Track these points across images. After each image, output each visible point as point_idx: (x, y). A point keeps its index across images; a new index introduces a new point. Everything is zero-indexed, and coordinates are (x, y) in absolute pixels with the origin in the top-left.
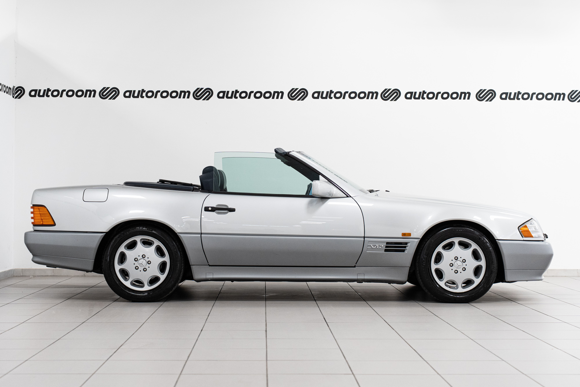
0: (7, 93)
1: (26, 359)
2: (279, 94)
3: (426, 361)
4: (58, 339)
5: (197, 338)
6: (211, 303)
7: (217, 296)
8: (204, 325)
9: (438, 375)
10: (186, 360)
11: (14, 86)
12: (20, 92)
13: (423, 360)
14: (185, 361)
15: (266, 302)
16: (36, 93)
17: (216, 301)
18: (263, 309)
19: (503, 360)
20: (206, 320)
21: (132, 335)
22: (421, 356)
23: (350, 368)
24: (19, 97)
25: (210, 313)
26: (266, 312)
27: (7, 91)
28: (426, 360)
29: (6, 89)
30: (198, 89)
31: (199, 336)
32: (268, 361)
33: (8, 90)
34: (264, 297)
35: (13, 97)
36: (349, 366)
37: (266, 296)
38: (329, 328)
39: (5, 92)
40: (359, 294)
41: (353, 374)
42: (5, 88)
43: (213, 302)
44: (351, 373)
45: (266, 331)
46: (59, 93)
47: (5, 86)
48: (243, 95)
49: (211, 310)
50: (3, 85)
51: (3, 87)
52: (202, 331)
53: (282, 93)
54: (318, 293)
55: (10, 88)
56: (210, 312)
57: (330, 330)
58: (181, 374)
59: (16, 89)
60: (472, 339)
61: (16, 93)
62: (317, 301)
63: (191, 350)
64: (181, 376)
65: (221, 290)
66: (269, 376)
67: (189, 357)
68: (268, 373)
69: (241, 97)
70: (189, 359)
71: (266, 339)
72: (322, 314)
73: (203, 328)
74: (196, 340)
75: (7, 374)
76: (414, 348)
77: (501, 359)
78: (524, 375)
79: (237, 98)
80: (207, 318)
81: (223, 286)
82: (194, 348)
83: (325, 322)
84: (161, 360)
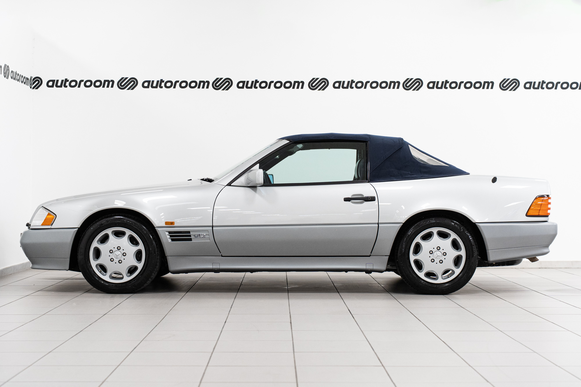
0: (25, 83)
1: (50, 351)
2: (299, 84)
4: (81, 330)
5: (221, 330)
6: (234, 294)
7: (239, 287)
8: (228, 317)
9: (470, 367)
10: (212, 351)
11: (32, 76)
12: (37, 82)
14: (211, 353)
15: (288, 294)
16: (53, 83)
17: (238, 292)
18: (286, 301)
19: (535, 352)
20: (230, 312)
21: (155, 327)
22: (451, 348)
23: (379, 360)
24: (37, 87)
25: (232, 305)
26: (289, 304)
27: (25, 82)
28: (456, 352)
29: (23, 80)
30: (217, 79)
31: (223, 328)
32: (295, 353)
33: (25, 80)
34: (286, 288)
35: (31, 88)
36: (378, 358)
37: (288, 288)
38: (355, 320)
39: (22, 82)
40: (382, 285)
41: (383, 366)
42: (22, 78)
43: (235, 294)
44: (381, 365)
45: (291, 323)
46: (77, 84)
47: (22, 76)
48: (263, 85)
49: (233, 302)
50: (21, 75)
51: (21, 77)
52: (226, 323)
53: (303, 83)
54: (341, 285)
55: (28, 79)
56: (233, 303)
57: (356, 321)
58: (207, 366)
59: (34, 79)
60: (501, 331)
61: (34, 83)
62: (340, 293)
63: (216, 342)
64: (208, 367)
65: (242, 282)
66: (297, 367)
67: (214, 348)
68: (296, 365)
69: (261, 87)
70: (215, 351)
71: (292, 331)
72: (347, 306)
73: (226, 320)
74: (220, 331)
75: (31, 365)
76: (443, 340)
77: (533, 351)
78: (557, 367)
79: (257, 88)
80: (230, 310)
81: (244, 278)
82: (219, 340)
83: (350, 314)
84: (186, 352)
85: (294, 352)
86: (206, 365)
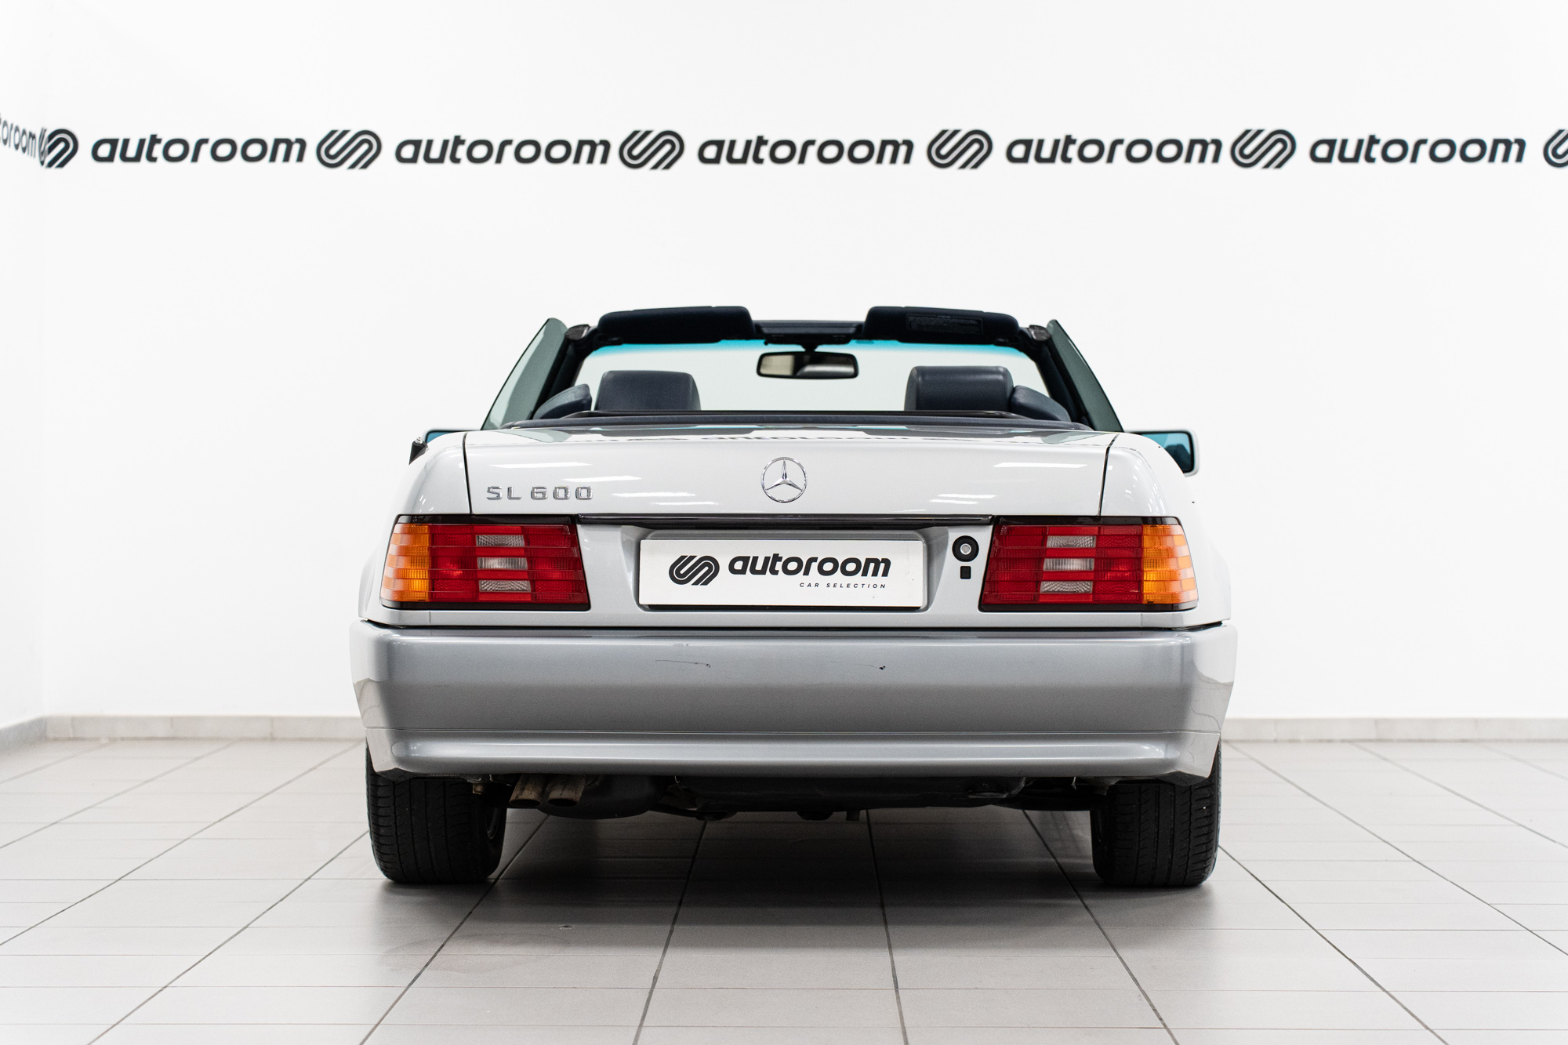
0: (24, 152)
1: (164, 984)
2: (897, 149)
3: (1387, 992)
11: (45, 128)
12: (62, 145)
13: (1378, 989)
16: (112, 150)
22: (1371, 979)
23: (1155, 1010)
24: (61, 161)
27: (24, 145)
28: (1386, 988)
29: (20, 140)
32: (900, 990)
33: (24, 140)
35: (43, 163)
36: (1152, 1005)
39: (17, 147)
41: (1165, 1026)
42: (17, 134)
44: (1160, 1025)
46: (188, 151)
47: (17, 127)
48: (782, 152)
50: (12, 125)
51: (13, 132)
55: (32, 136)
58: (641, 1025)
59: (51, 137)
60: (1531, 931)
61: (51, 149)
66: (908, 1031)
68: (907, 1024)
69: (775, 159)
76: (1349, 956)
85: (896, 987)
86: (638, 1023)
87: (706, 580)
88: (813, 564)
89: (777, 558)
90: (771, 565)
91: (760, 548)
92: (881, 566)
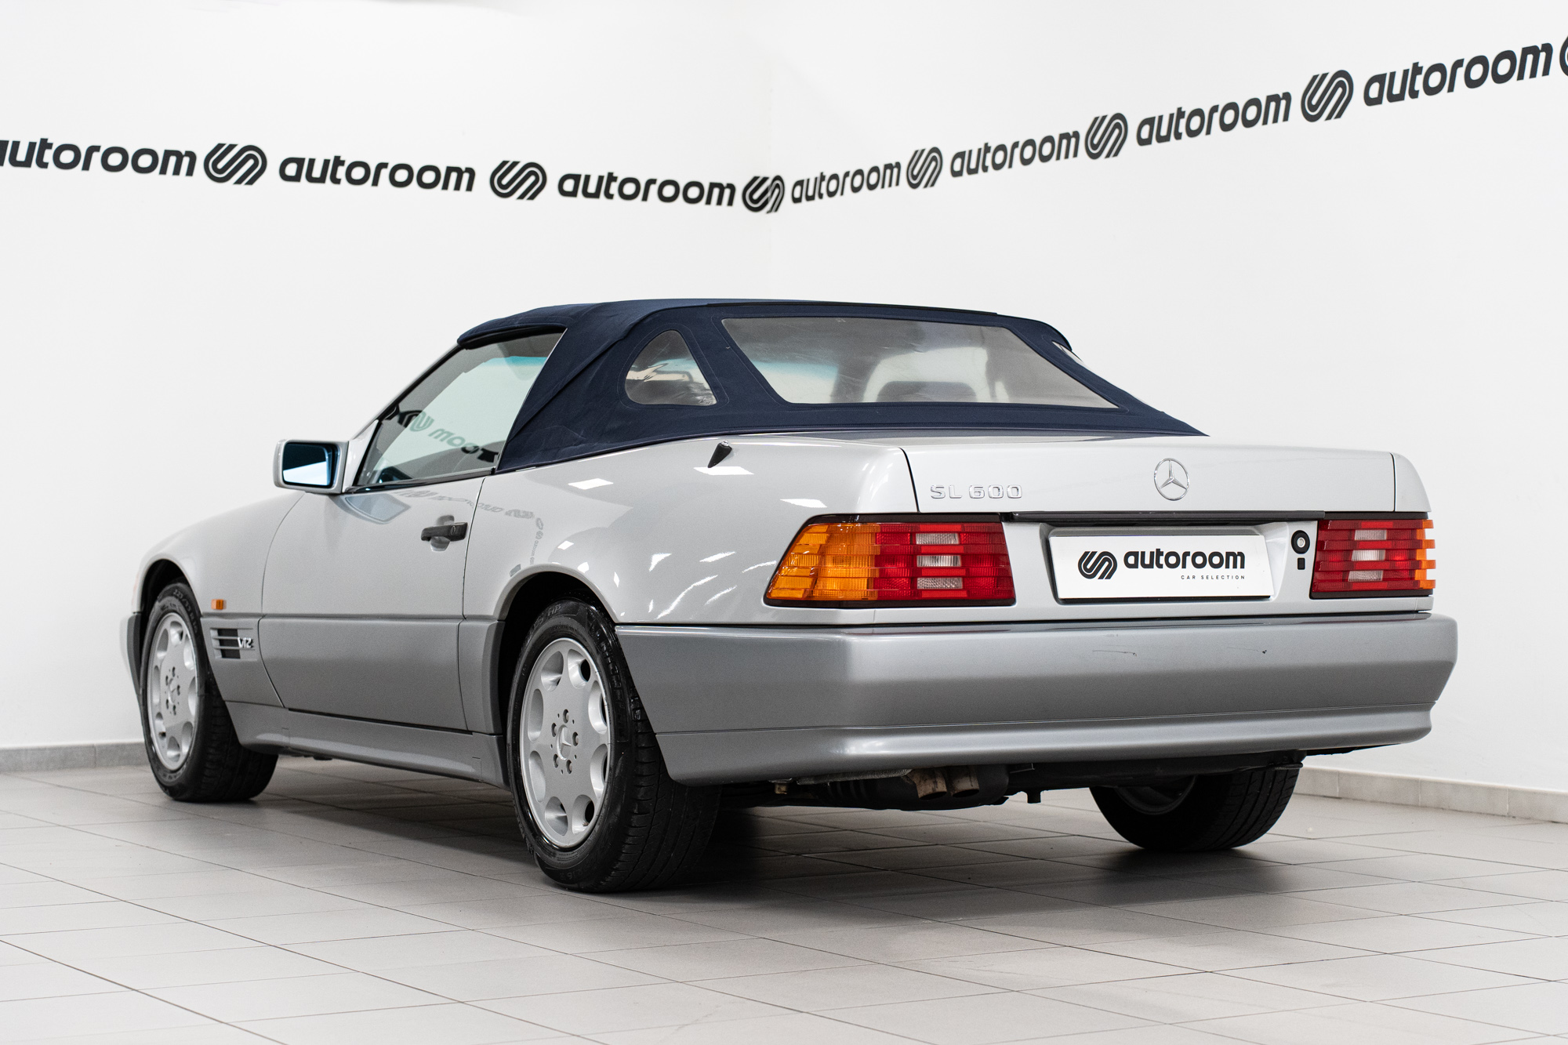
12: (778, 191)
61: (769, 195)
87: (1109, 574)
88: (1188, 557)
89: (1159, 553)
90: (1156, 559)
91: (1146, 543)
92: (1236, 559)
